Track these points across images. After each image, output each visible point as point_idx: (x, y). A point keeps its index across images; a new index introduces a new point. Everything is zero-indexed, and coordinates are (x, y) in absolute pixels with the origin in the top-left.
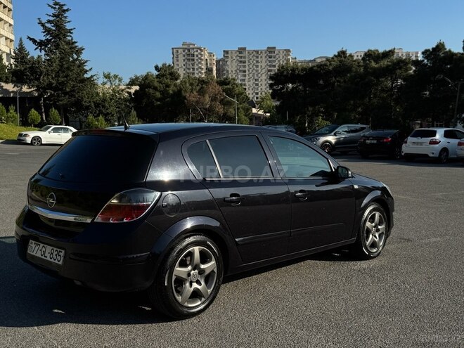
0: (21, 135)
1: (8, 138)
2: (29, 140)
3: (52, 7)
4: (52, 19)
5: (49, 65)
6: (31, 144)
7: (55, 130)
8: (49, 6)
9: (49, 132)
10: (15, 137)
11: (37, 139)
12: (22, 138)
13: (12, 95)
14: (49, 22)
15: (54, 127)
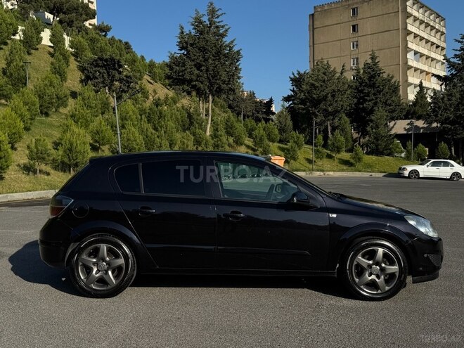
0: (400, 169)
1: (392, 172)
2: (406, 173)
3: (460, 42)
4: (458, 53)
5: (449, 100)
6: (409, 177)
7: (434, 164)
8: (456, 41)
9: (428, 166)
10: (396, 171)
11: (415, 172)
12: (401, 172)
13: (422, 130)
14: (456, 56)
15: (433, 160)
